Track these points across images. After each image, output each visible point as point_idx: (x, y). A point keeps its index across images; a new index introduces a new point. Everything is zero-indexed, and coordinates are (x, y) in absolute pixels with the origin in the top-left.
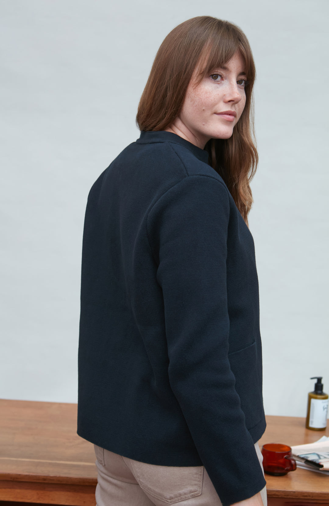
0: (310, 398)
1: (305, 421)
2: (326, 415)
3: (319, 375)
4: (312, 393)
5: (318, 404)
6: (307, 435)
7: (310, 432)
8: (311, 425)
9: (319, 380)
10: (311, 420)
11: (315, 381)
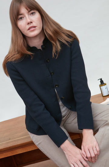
0: (100, 86)
1: (101, 95)
2: (108, 90)
3: (100, 78)
4: (100, 85)
5: (103, 87)
6: (104, 99)
7: (104, 98)
8: (103, 95)
9: (101, 79)
10: (103, 94)
11: (100, 80)
